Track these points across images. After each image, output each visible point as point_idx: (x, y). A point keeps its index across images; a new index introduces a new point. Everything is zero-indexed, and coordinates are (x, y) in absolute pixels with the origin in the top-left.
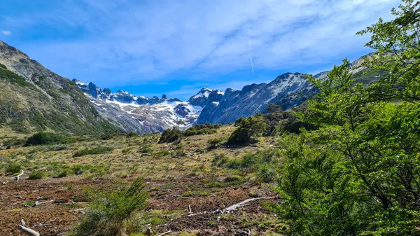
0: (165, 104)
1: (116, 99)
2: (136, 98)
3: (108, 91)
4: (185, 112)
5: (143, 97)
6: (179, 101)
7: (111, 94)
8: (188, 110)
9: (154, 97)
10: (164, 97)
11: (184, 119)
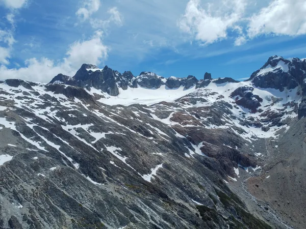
0: (212, 87)
1: (140, 83)
2: (164, 80)
3: (129, 75)
4: (254, 102)
5: (174, 77)
6: (233, 81)
7: (134, 78)
8: (257, 97)
9: (189, 77)
10: (208, 76)
11: (256, 116)
